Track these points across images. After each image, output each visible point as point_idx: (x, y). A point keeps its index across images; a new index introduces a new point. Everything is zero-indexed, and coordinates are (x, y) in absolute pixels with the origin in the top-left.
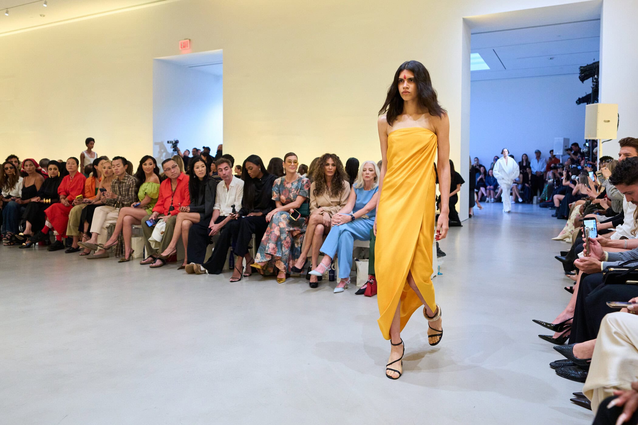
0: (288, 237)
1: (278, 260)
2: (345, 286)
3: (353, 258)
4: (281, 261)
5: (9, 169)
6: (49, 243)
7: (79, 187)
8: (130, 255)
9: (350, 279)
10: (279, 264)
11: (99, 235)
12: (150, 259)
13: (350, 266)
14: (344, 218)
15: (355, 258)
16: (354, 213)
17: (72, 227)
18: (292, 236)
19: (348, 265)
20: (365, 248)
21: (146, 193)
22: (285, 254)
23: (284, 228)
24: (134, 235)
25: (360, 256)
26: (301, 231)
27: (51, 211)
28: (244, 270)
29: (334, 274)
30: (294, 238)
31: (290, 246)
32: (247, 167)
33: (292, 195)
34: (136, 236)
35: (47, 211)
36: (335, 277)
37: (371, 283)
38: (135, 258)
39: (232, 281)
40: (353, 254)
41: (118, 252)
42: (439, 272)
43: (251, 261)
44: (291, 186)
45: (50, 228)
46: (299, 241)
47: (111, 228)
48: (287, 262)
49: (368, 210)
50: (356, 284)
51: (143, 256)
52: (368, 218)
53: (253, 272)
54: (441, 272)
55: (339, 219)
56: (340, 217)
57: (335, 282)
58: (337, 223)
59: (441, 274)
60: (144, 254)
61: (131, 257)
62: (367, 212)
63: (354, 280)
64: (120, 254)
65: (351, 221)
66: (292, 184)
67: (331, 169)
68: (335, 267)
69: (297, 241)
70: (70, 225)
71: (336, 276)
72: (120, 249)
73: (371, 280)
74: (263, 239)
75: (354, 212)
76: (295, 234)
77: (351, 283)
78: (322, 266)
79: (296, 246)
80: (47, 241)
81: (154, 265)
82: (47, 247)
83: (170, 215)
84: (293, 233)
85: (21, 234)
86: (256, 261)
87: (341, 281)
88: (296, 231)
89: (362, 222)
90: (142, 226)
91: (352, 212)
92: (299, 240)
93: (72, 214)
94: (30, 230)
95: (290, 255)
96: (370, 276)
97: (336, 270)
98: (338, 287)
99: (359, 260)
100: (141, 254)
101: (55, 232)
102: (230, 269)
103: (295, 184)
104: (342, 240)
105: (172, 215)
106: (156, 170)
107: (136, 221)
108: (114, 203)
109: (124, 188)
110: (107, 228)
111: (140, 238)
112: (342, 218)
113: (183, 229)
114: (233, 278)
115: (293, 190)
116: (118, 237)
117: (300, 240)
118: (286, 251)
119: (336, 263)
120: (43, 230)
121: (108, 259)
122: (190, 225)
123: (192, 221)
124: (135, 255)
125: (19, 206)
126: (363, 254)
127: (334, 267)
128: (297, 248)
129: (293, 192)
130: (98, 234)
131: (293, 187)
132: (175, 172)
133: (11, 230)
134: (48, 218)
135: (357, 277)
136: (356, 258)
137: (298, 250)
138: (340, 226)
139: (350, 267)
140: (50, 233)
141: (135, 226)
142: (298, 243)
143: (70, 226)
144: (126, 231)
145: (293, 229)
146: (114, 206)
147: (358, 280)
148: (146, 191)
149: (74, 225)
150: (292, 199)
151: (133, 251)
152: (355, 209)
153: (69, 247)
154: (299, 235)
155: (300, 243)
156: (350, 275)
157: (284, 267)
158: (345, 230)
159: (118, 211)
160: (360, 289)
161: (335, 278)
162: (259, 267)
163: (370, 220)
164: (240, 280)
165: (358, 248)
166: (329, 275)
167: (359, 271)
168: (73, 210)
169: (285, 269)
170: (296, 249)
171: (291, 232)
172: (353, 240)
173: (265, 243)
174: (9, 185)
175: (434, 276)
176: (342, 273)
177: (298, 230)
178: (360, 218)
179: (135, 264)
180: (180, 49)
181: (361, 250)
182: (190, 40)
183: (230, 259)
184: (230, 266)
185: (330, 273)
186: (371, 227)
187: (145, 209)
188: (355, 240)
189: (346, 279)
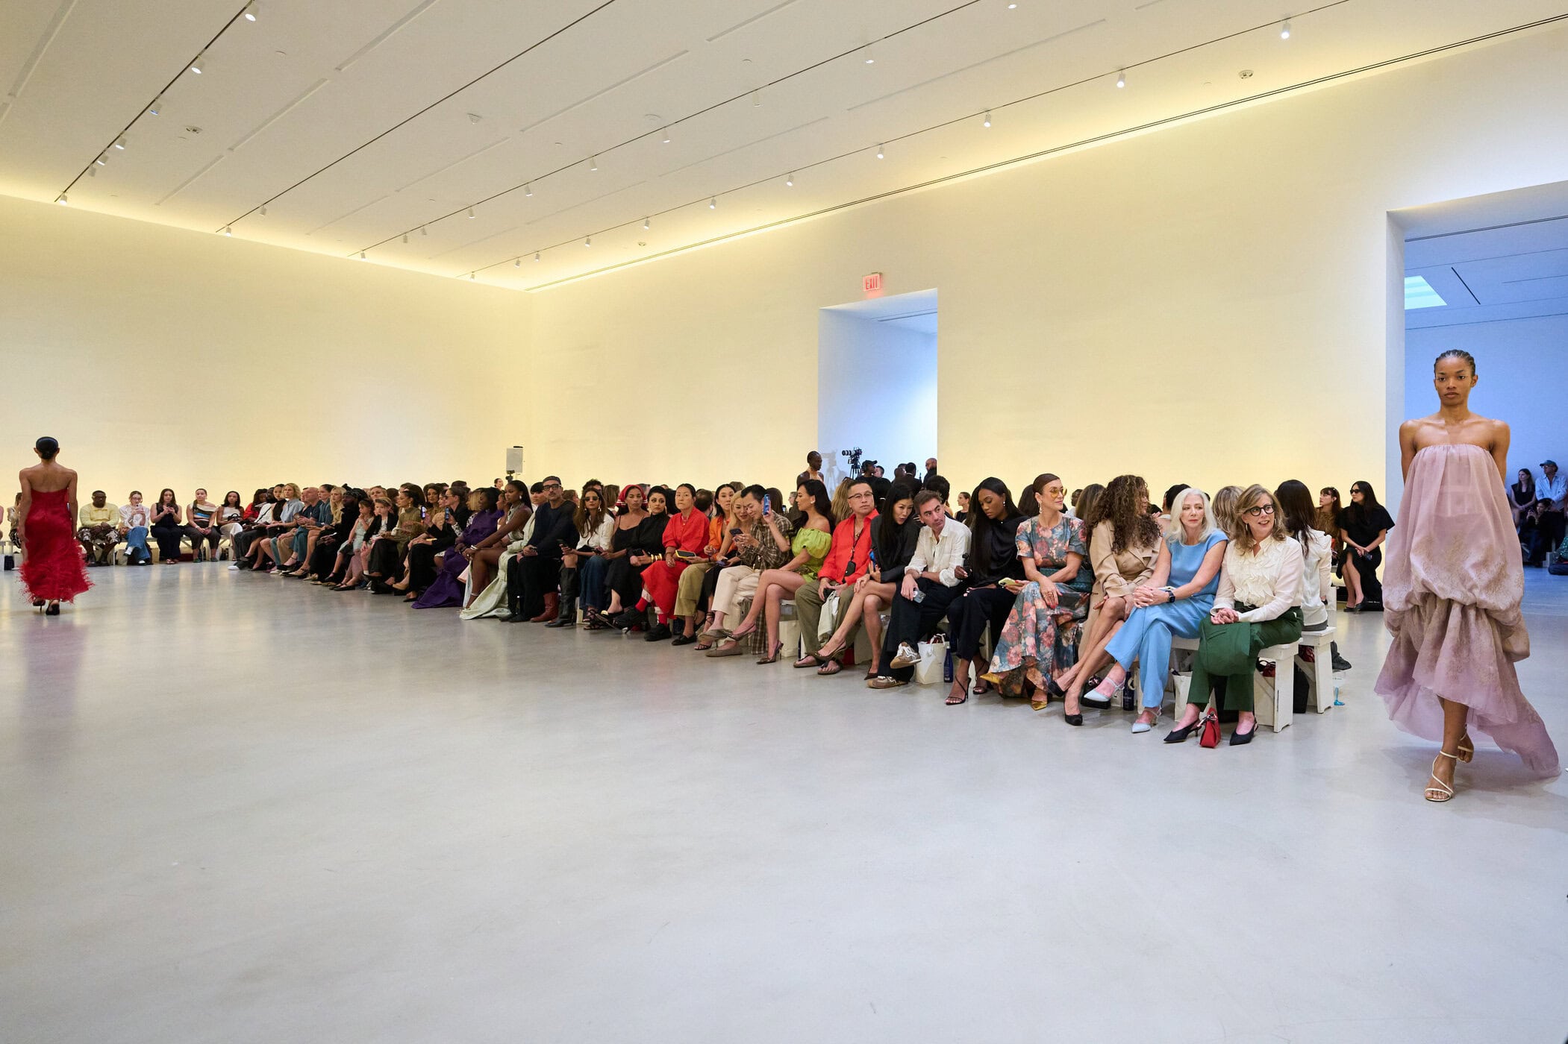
0: (1051, 626)
1: (1032, 667)
2: (1151, 721)
3: (1170, 669)
4: (1036, 670)
5: (591, 500)
6: (647, 628)
7: (697, 535)
8: (777, 651)
9: (1162, 708)
10: (1034, 676)
11: (725, 616)
12: (810, 658)
13: (1163, 684)
14: (1155, 594)
15: (1172, 670)
17: (683, 602)
18: (1057, 624)
19: (1159, 683)
21: (805, 547)
22: (1044, 657)
23: (1042, 611)
24: (783, 618)
25: (1183, 665)
27: (652, 573)
28: (973, 683)
29: (1133, 698)
30: (1061, 628)
31: (1053, 642)
32: (981, 498)
33: (1054, 551)
34: (787, 618)
35: (645, 573)
36: (1135, 702)
38: (784, 658)
39: (948, 704)
40: (1170, 662)
41: (757, 645)
42: (1337, 701)
43: (983, 666)
44: (1051, 535)
45: (649, 601)
46: (1070, 634)
47: (746, 604)
48: (1048, 672)
49: (1202, 583)
51: (797, 654)
53: (987, 689)
54: (1340, 700)
57: (1135, 711)
59: (1342, 704)
62: (1200, 587)
63: (1169, 711)
64: (762, 649)
65: (1167, 603)
66: (1053, 531)
68: (1135, 684)
69: (1066, 635)
70: (681, 597)
72: (760, 640)
74: (1004, 630)
76: (1062, 621)
77: (1163, 715)
78: (1108, 683)
79: (1064, 643)
80: (644, 623)
81: (824, 669)
82: (644, 634)
83: (846, 584)
84: (1058, 620)
86: (992, 669)
87: (1145, 711)
88: (1065, 616)
89: (1187, 605)
90: (797, 602)
91: (1169, 586)
93: (684, 579)
94: (618, 604)
95: (1053, 659)
98: (1139, 722)
99: (1179, 673)
101: (657, 609)
102: (945, 681)
103: (1059, 531)
104: (1150, 635)
105: (849, 584)
107: (787, 593)
108: (751, 560)
109: (768, 538)
110: (740, 604)
111: (794, 623)
113: (865, 609)
114: (950, 698)
115: (1055, 543)
116: (758, 619)
118: (1048, 652)
119: (1135, 676)
120: (638, 605)
121: (741, 656)
122: (878, 602)
123: (881, 598)
124: (785, 652)
125: (606, 565)
127: (1132, 684)
128: (1065, 648)
129: (1056, 546)
130: (725, 614)
131: (1054, 537)
132: (867, 503)
133: (594, 604)
134: (646, 586)
135: (1175, 704)
137: (1068, 652)
139: (1163, 686)
140: (649, 609)
141: (785, 602)
142: (1067, 639)
143: (680, 599)
144: (771, 611)
145: (1059, 613)
146: (751, 566)
149: (689, 600)
150: (1055, 558)
151: (782, 645)
153: (678, 634)
154: (1069, 624)
156: (1163, 702)
157: (1043, 681)
158: (1157, 620)
159: (758, 574)
161: (1135, 704)
162: (995, 680)
164: (963, 702)
165: (1178, 650)
166: (1124, 699)
167: (1179, 693)
168: (686, 573)
169: (1044, 683)
170: (1066, 650)
171: (1055, 617)
172: (1171, 637)
173: (1009, 639)
174: (589, 528)
175: (1327, 706)
177: (1068, 614)
179: (785, 668)
180: (865, 290)
181: (1183, 654)
182: (881, 274)
183: (945, 664)
184: (945, 677)
185: (1124, 695)
186: (1204, 615)
187: (801, 574)
188: (1172, 635)
189: (1155, 709)
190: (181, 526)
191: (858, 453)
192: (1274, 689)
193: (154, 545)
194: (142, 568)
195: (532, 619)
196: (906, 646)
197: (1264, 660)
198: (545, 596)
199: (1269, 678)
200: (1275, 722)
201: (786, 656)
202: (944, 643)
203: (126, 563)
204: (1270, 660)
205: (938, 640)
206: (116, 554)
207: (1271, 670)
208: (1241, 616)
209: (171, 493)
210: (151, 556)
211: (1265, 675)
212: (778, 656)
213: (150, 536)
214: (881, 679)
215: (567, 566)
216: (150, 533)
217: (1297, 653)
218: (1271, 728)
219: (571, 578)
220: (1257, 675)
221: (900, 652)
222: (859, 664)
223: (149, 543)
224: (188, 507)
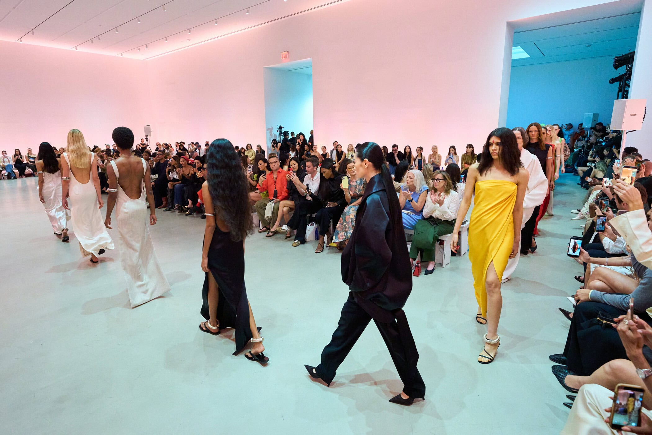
12: (264, 229)
33: (357, 191)
35: (199, 192)
39: (316, 252)
44: (355, 184)
45: (202, 203)
66: (356, 182)
74: (338, 225)
81: (268, 234)
82: (201, 215)
85: (186, 207)
86: (333, 241)
94: (191, 204)
103: (358, 182)
113: (284, 213)
114: (317, 250)
120: (197, 205)
122: (289, 210)
123: (289, 207)
131: (357, 184)
132: (275, 166)
150: (358, 193)
162: (334, 245)
164: (322, 252)
173: (339, 229)
175: (464, 253)
180: (282, 59)
183: (316, 233)
184: (315, 238)
190: (25, 163)
193: (16, 171)
194: (13, 180)
195: (158, 207)
198: (163, 198)
202: (315, 225)
203: (7, 178)
205: (313, 224)
206: (3, 175)
207: (443, 242)
209: (18, 151)
210: (16, 176)
213: (14, 168)
215: (170, 188)
216: (14, 167)
218: (442, 265)
219: (171, 193)
223: (14, 170)
224: (26, 156)
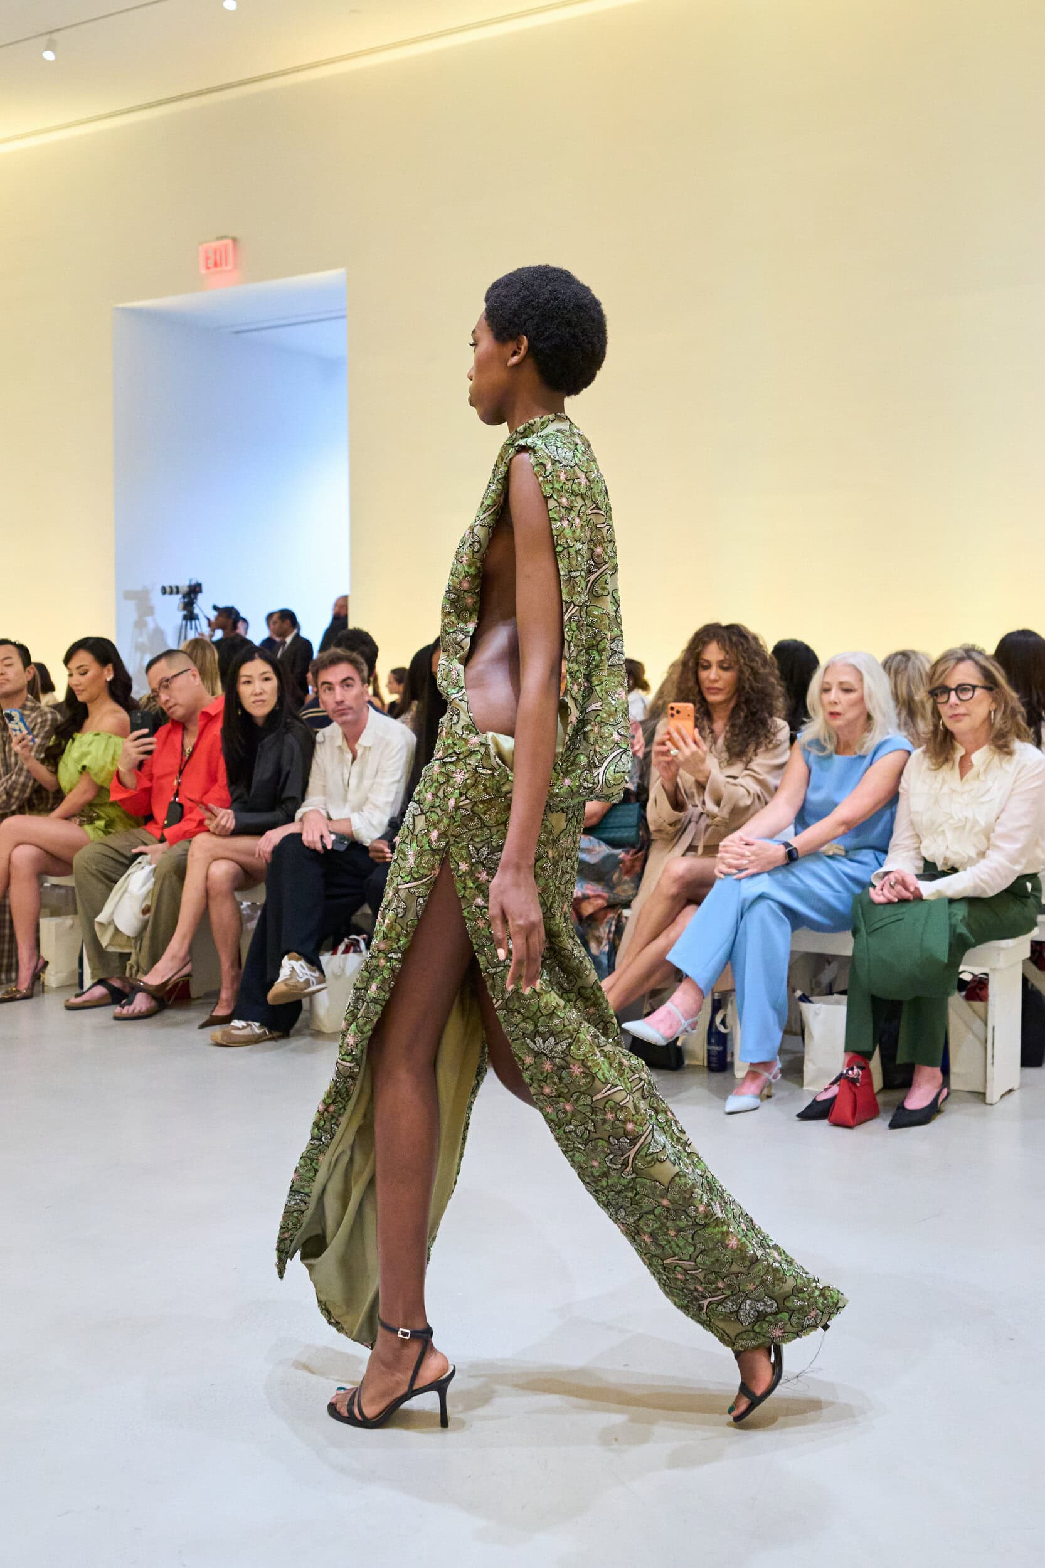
2: (761, 1092)
3: (792, 989)
8: (36, 977)
9: (779, 1065)
12: (100, 990)
13: (779, 1020)
14: (760, 852)
15: (799, 993)
16: (796, 834)
19: (772, 1018)
20: (835, 957)
21: (84, 767)
24: (47, 911)
25: (818, 984)
26: (607, 901)
29: (724, 1046)
34: (55, 913)
36: (728, 1056)
37: (852, 1081)
40: (789, 978)
46: (604, 931)
49: (845, 823)
50: (801, 1083)
51: (77, 981)
52: (843, 853)
55: (743, 856)
56: (747, 851)
57: (727, 1074)
58: (735, 871)
60: (81, 975)
61: (36, 984)
62: (842, 829)
63: (794, 1069)
65: (783, 866)
67: (716, 681)
68: (729, 1021)
69: (597, 934)
71: (732, 1054)
73: (852, 1069)
75: (799, 828)
76: (588, 909)
77: (782, 1077)
78: (670, 1012)
81: (127, 1010)
83: (169, 843)
84: (580, 908)
87: (749, 1072)
88: (592, 900)
89: (820, 868)
91: (791, 829)
92: (601, 930)
96: (851, 1055)
97: (731, 1033)
98: (737, 1094)
99: (810, 998)
100: (72, 972)
104: (748, 926)
106: (120, 690)
111: (68, 921)
112: (753, 853)
113: (212, 893)
117: (607, 930)
119: (729, 1006)
122: (237, 877)
123: (241, 865)
124: (51, 978)
126: (826, 977)
127: (723, 1022)
135: (806, 1057)
136: (801, 990)
138: (743, 881)
139: (780, 1023)
141: (53, 880)
142: (599, 941)
144: (22, 897)
147: (809, 1068)
148: (85, 762)
151: (46, 964)
152: (803, 818)
154: (602, 913)
155: (608, 938)
156: (781, 1051)
158: (761, 897)
160: (814, 1100)
161: (729, 1059)
163: (852, 860)
165: (807, 956)
166: (709, 1051)
167: (811, 1034)
172: (789, 928)
176: (751, 1044)
177: (599, 896)
178: (814, 853)
179: (52, 1005)
180: (203, 271)
181: (821, 961)
182: (235, 240)
185: (709, 1043)
186: (857, 890)
187: (81, 825)
188: (793, 929)
189: (766, 1065)
191: (194, 590)
192: (986, 1024)
196: (297, 960)
197: (968, 971)
199: (977, 1004)
200: (989, 1084)
201: (54, 985)
204: (978, 971)
205: (353, 948)
207: (981, 989)
208: (928, 889)
211: (969, 997)
212: (37, 988)
214: (239, 1029)
217: (1028, 955)
218: (981, 1096)
220: (956, 1001)
221: (284, 972)
222: (199, 998)
